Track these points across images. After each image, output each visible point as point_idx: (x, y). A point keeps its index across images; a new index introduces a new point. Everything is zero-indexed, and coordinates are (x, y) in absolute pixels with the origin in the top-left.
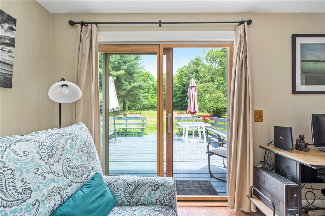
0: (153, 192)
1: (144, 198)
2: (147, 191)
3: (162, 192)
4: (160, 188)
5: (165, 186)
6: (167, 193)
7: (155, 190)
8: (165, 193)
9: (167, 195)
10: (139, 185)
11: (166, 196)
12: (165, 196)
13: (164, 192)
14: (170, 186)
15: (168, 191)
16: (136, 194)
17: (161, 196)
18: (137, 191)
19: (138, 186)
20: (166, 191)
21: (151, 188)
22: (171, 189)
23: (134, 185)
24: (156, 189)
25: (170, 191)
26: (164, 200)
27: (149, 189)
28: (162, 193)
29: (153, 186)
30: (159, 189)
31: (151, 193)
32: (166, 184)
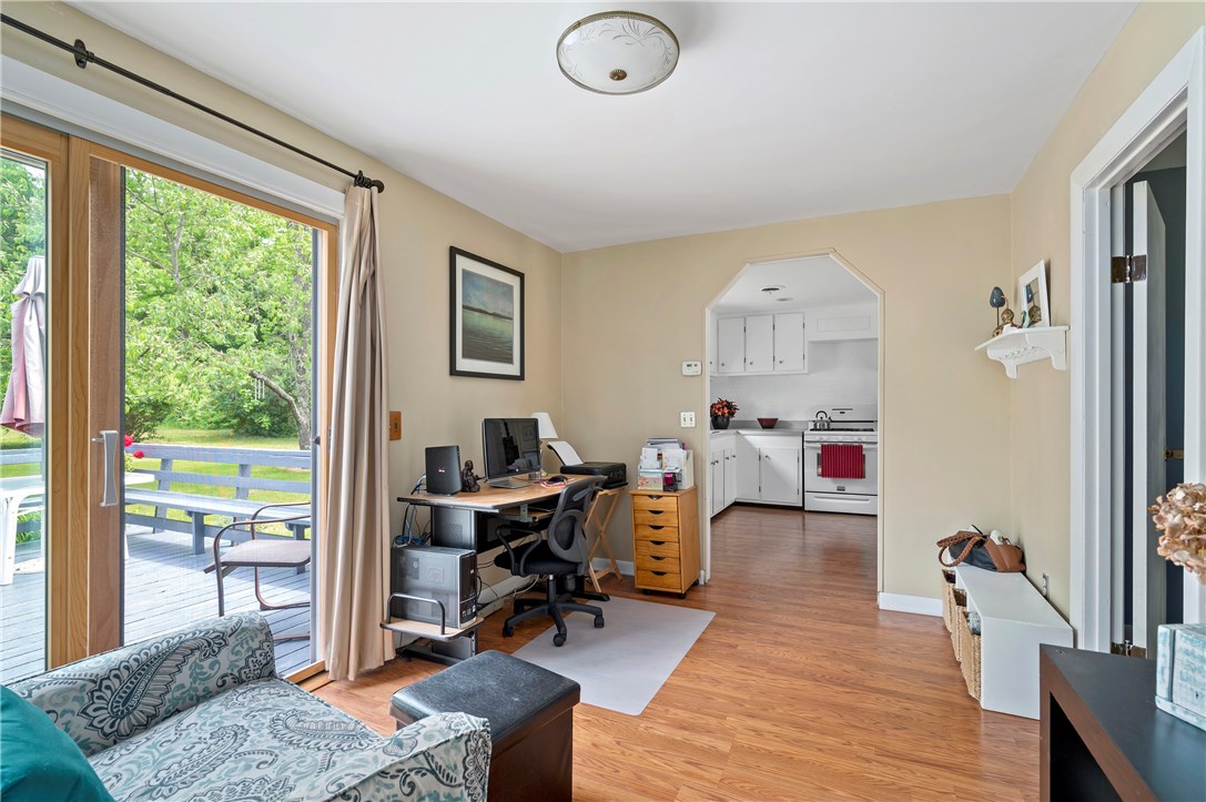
0: (206, 664)
1: (177, 694)
2: (185, 669)
3: (238, 648)
4: (231, 641)
5: (244, 630)
6: (255, 645)
7: (214, 651)
8: (250, 648)
9: (254, 652)
10: (148, 666)
11: (252, 656)
12: (249, 657)
13: (245, 646)
14: (257, 626)
15: (257, 641)
16: (144, 695)
17: (236, 661)
18: (143, 685)
19: (144, 670)
20: (250, 642)
21: (197, 653)
22: (264, 632)
23: (125, 674)
24: (217, 650)
25: (262, 637)
26: (247, 666)
27: (191, 660)
28: (238, 651)
29: (206, 644)
30: (226, 645)
31: (203, 668)
32: (244, 625)
